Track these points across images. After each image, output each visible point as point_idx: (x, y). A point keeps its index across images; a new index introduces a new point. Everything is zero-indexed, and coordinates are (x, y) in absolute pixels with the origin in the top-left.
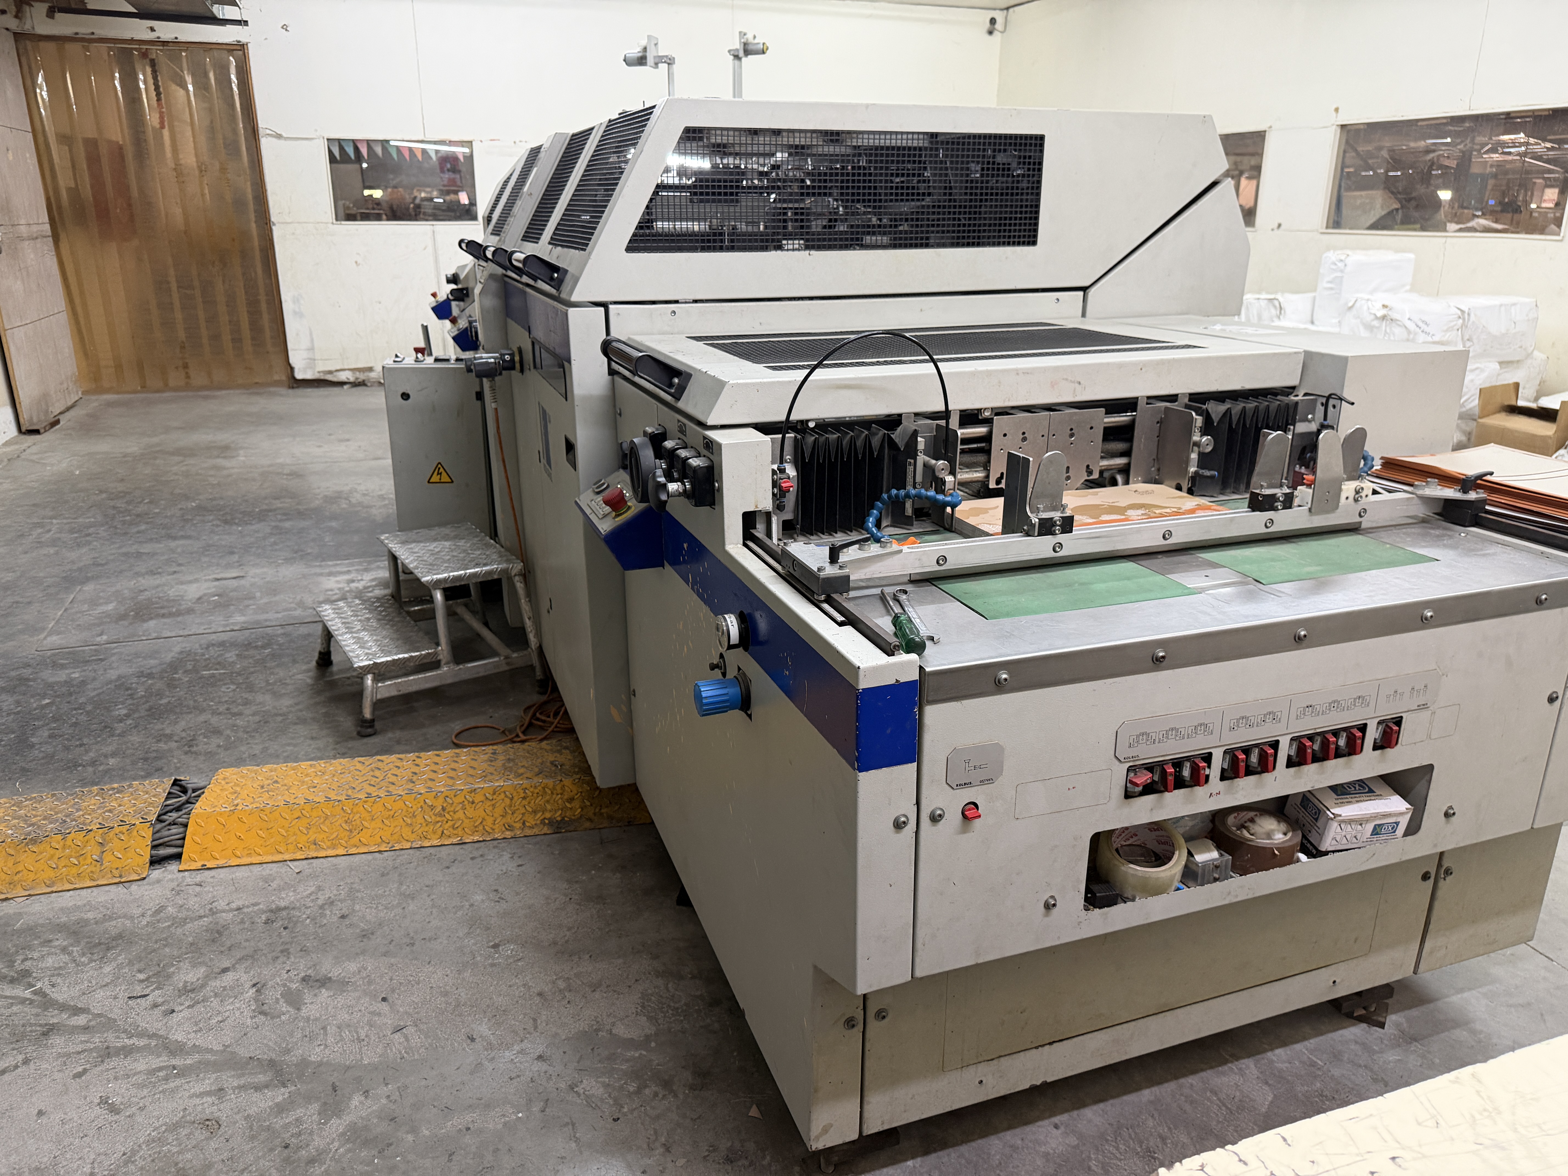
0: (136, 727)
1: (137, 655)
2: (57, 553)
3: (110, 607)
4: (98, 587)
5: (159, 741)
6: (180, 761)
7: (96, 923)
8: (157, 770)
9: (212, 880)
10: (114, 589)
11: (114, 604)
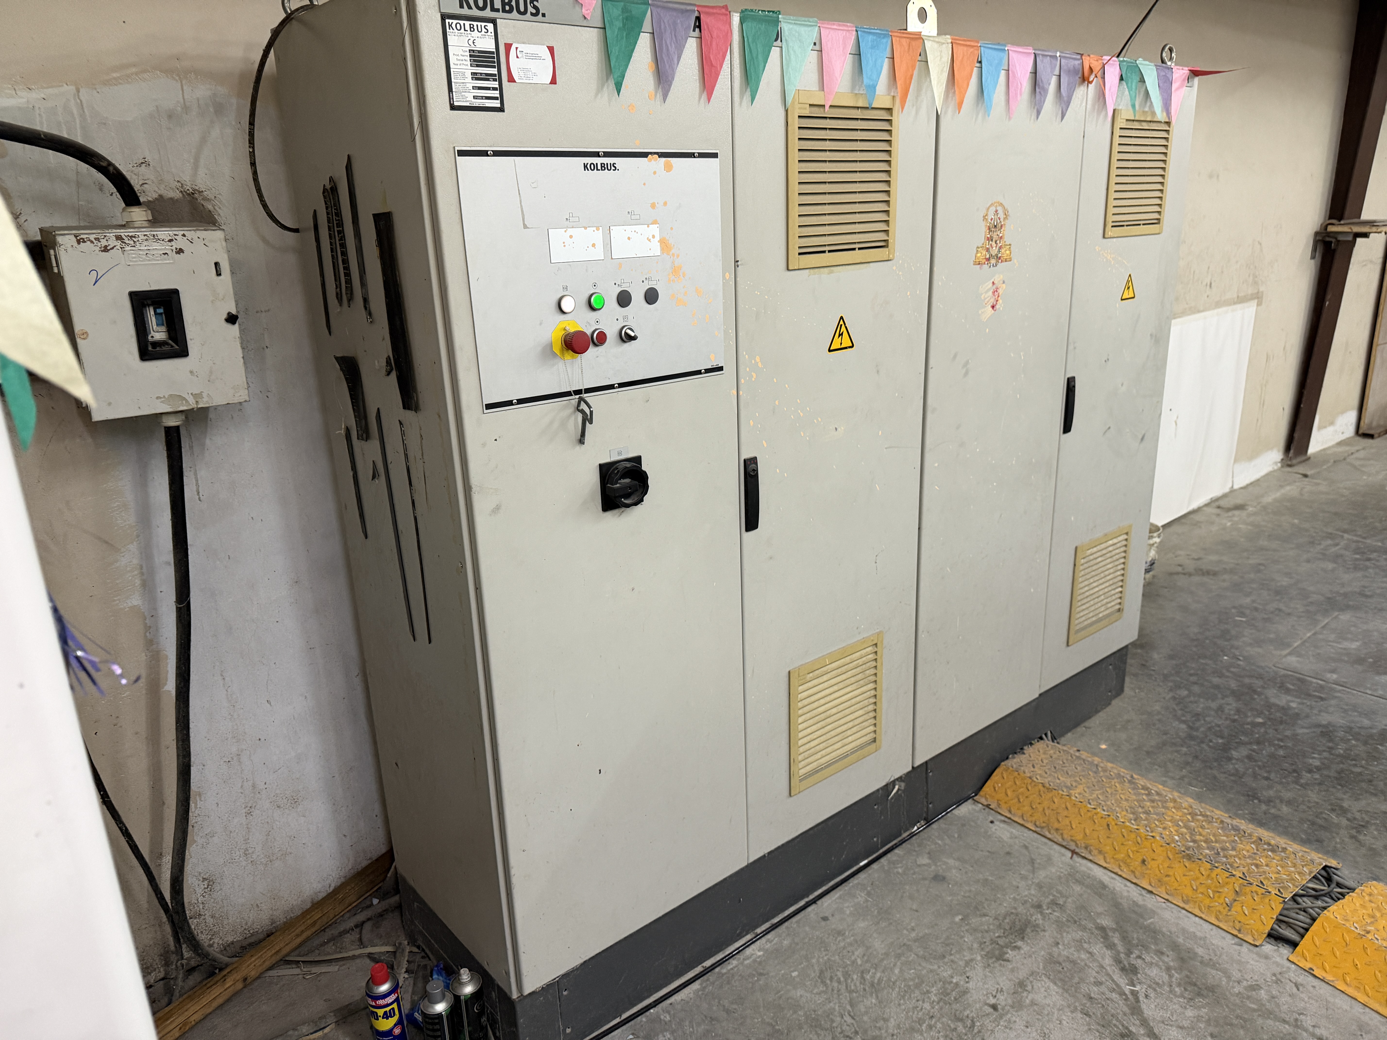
0: (1320, 784)
1: (1355, 708)
2: (1333, 570)
3: (1354, 645)
4: (1354, 619)
5: (1333, 810)
6: (1342, 842)
7: (1201, 962)
8: (1317, 841)
9: (1311, 989)
10: (1365, 627)
11: (1358, 644)
